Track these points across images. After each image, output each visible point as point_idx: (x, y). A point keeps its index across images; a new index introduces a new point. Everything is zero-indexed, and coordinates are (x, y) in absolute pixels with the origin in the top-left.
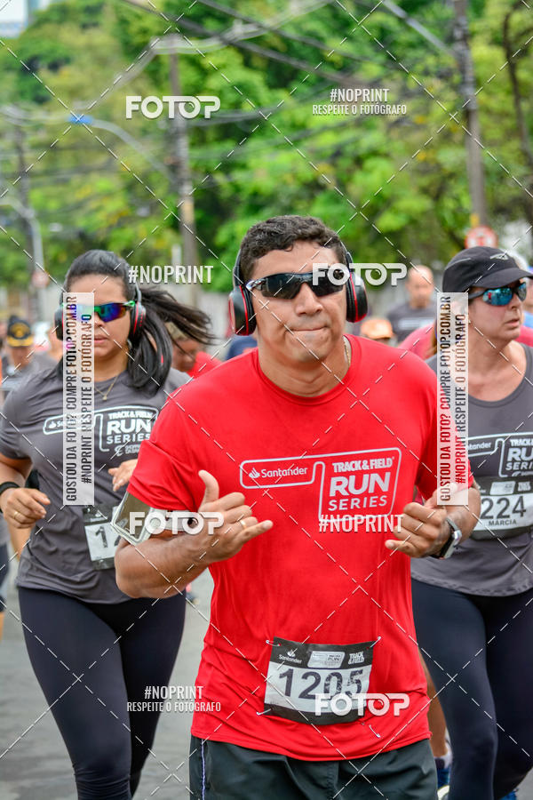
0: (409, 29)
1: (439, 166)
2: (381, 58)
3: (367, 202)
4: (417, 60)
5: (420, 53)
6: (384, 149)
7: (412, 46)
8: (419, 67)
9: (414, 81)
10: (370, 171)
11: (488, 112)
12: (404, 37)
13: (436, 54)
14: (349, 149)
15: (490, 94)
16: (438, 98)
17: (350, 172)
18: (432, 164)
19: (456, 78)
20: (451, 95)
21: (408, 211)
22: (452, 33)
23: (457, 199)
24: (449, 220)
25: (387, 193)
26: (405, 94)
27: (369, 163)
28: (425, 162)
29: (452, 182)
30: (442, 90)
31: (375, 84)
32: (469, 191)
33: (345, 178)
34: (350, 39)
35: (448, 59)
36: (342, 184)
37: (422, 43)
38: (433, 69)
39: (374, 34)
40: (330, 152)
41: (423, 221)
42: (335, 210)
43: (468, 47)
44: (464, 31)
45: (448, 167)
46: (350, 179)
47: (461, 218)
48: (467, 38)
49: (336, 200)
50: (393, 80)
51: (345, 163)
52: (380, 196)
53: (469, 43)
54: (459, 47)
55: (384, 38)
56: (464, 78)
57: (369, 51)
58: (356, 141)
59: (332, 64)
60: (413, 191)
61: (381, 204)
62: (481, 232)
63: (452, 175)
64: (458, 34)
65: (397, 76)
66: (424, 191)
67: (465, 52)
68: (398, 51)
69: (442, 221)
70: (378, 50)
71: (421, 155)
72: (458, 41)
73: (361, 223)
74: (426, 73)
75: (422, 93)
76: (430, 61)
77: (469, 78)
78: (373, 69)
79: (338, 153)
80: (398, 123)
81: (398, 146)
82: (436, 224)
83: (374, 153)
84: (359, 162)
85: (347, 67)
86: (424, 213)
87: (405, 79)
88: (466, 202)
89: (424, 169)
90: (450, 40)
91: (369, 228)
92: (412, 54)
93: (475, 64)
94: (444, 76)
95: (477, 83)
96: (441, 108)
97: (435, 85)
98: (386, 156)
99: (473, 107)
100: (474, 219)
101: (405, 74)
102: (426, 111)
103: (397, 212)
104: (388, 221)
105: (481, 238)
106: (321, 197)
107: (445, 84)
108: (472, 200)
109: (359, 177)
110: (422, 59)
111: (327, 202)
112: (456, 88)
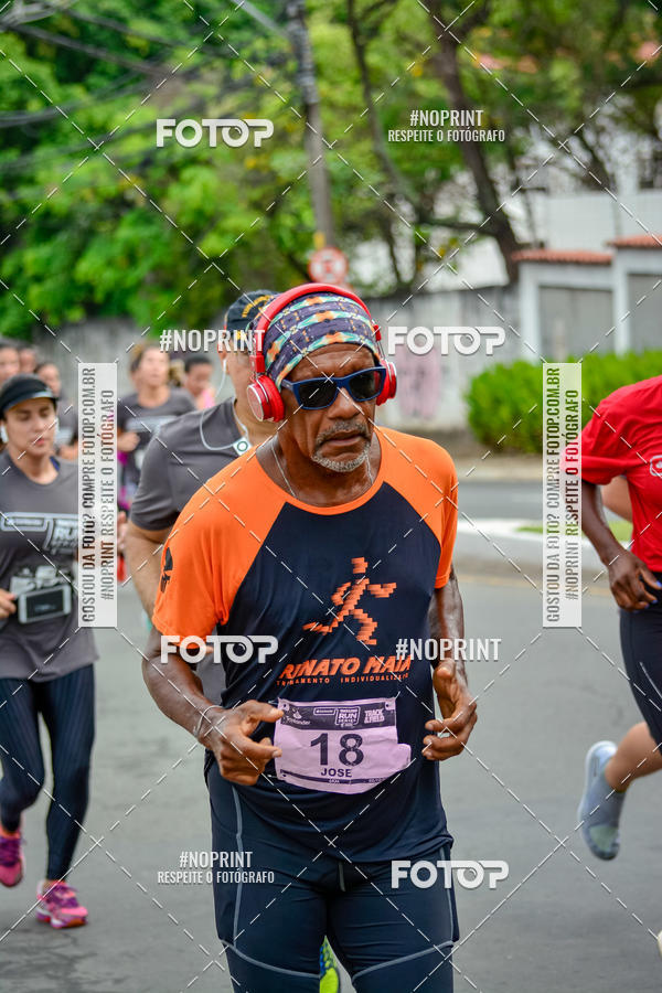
0: (231, 6)
1: (273, 175)
2: (197, 42)
3: (185, 220)
4: (241, 45)
5: (245, 35)
6: (205, 155)
7: (236, 27)
8: (246, 53)
9: (239, 71)
10: (189, 183)
11: (332, 106)
12: (226, 17)
13: (266, 37)
14: (162, 155)
15: (333, 84)
16: (270, 91)
17: (163, 185)
18: (265, 172)
19: (291, 65)
20: (286, 87)
21: (237, 232)
22: (285, 9)
23: (297, 215)
24: (288, 242)
25: (209, 208)
26: (229, 86)
27: (187, 174)
28: (256, 170)
29: (289, 194)
30: (274, 82)
31: (191, 75)
32: (311, 205)
33: (157, 192)
34: (157, 19)
35: (281, 42)
36: (155, 196)
37: (247, 23)
38: (262, 55)
39: (188, 12)
40: (137, 160)
41: (256, 244)
42: (145, 232)
43: (305, 27)
44: (299, 6)
45: (285, 176)
46: (164, 194)
47: (303, 239)
48: (303, 15)
49: (146, 219)
50: (212, 69)
51: (157, 174)
52: (200, 213)
53: (308, 23)
54: (293, 26)
55: (199, 21)
56: (300, 65)
57: (182, 34)
58: (170, 145)
59: (136, 50)
60: (243, 206)
61: (203, 223)
62: (328, 254)
63: (291, 184)
64: (292, 10)
65: (218, 63)
66: (256, 206)
67: (302, 33)
68: (219, 35)
69: (279, 241)
70: (193, 34)
71: (250, 162)
72: (292, 19)
73: (178, 247)
74: (254, 60)
75: (249, 84)
76: (259, 45)
77: (308, 65)
78: (188, 56)
79: (147, 162)
81: (221, 151)
82: (272, 246)
83: (192, 160)
84: (174, 171)
85: (156, 53)
86: (257, 233)
87: (229, 67)
88: (308, 218)
89: (255, 179)
90: (282, 19)
91: (189, 253)
92: (235, 36)
93: (315, 48)
94: (276, 62)
95: (318, 71)
96: (273, 103)
97: (265, 75)
98: (208, 163)
99: (313, 100)
100: (319, 239)
101: (228, 63)
103: (223, 233)
104: (212, 245)
105: (327, 262)
106: (129, 217)
107: (278, 72)
108: (316, 215)
109: (175, 191)
110: (249, 43)
111: (136, 223)
112: (291, 77)
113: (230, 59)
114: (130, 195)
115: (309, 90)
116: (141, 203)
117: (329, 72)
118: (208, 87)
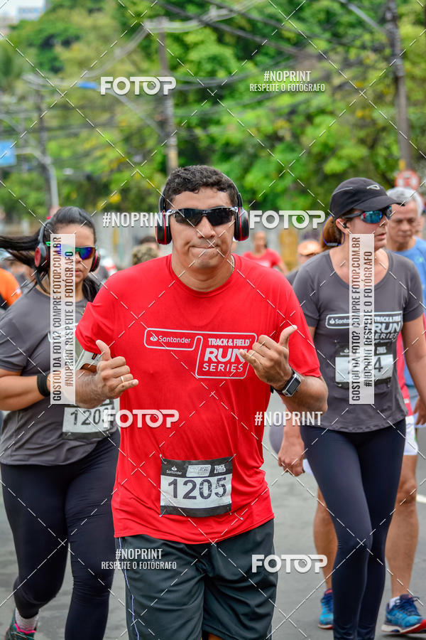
0: (350, 12)
1: (374, 122)
2: (327, 35)
3: (316, 150)
4: (356, 37)
5: (358, 31)
6: (330, 108)
7: (352, 26)
8: (358, 43)
9: (353, 54)
10: (318, 126)
11: (413, 78)
12: (346, 19)
13: (371, 33)
14: (302, 108)
15: (414, 64)
16: (373, 67)
17: (303, 126)
18: (368, 120)
19: (388, 51)
20: (383, 65)
21: (349, 158)
22: (384, 15)
23: (388, 148)
24: (382, 166)
25: (331, 143)
26: (347, 64)
27: (318, 120)
28: (363, 118)
29: (384, 134)
30: (376, 62)
31: (320, 57)
32: (397, 142)
33: (298, 131)
34: (301, 20)
35: (381, 36)
36: (296, 137)
37: (360, 23)
38: (369, 44)
39: (322, 16)
40: (286, 110)
41: (361, 166)
42: (291, 157)
43: (397, 27)
44: (393, 13)
45: (381, 123)
46: (303, 133)
47: (392, 164)
48: (396, 19)
49: (291, 149)
50: (337, 53)
51: (299, 119)
52: (326, 145)
53: (399, 24)
54: (389, 26)
55: (329, 21)
56: (393, 51)
57: (317, 30)
58: (307, 101)
59: (288, 40)
60: (352, 142)
61: (327, 151)
62: (407, 174)
63: (384, 129)
64: (389, 16)
65: (340, 49)
66: (362, 142)
67: (395, 30)
68: (341, 30)
69: (377, 165)
70: (325, 30)
71: (359, 113)
72: (389, 21)
73: (312, 166)
74: (363, 47)
75: (360, 63)
76: (367, 37)
77: (398, 50)
78: (320, 45)
79: (293, 112)
80: (340, 87)
81: (341, 106)
82: (372, 167)
83: (322, 111)
84: (310, 118)
85: (300, 42)
86: (362, 159)
87: (347, 52)
88: (395, 150)
89: (362, 124)
90: (382, 21)
91: (318, 170)
92: (351, 32)
93: (403, 40)
94: (377, 50)
95: (405, 56)
96: (374, 76)
97: (370, 57)
98: (332, 113)
99: (400, 74)
100: (402, 164)
101: (347, 48)
102: (364, 78)
103: (340, 158)
104: (333, 166)
105: (408, 179)
106: (280, 147)
107: (379, 55)
108: (400, 149)
109: (310, 131)
110: (360, 36)
111: (284, 151)
112: (387, 59)
113: (347, 46)
114: (281, 133)
115: (399, 67)
116: (288, 137)
117: (411, 56)
118: (333, 64)
